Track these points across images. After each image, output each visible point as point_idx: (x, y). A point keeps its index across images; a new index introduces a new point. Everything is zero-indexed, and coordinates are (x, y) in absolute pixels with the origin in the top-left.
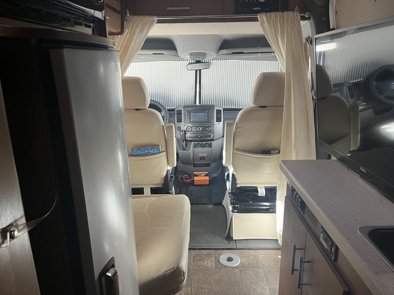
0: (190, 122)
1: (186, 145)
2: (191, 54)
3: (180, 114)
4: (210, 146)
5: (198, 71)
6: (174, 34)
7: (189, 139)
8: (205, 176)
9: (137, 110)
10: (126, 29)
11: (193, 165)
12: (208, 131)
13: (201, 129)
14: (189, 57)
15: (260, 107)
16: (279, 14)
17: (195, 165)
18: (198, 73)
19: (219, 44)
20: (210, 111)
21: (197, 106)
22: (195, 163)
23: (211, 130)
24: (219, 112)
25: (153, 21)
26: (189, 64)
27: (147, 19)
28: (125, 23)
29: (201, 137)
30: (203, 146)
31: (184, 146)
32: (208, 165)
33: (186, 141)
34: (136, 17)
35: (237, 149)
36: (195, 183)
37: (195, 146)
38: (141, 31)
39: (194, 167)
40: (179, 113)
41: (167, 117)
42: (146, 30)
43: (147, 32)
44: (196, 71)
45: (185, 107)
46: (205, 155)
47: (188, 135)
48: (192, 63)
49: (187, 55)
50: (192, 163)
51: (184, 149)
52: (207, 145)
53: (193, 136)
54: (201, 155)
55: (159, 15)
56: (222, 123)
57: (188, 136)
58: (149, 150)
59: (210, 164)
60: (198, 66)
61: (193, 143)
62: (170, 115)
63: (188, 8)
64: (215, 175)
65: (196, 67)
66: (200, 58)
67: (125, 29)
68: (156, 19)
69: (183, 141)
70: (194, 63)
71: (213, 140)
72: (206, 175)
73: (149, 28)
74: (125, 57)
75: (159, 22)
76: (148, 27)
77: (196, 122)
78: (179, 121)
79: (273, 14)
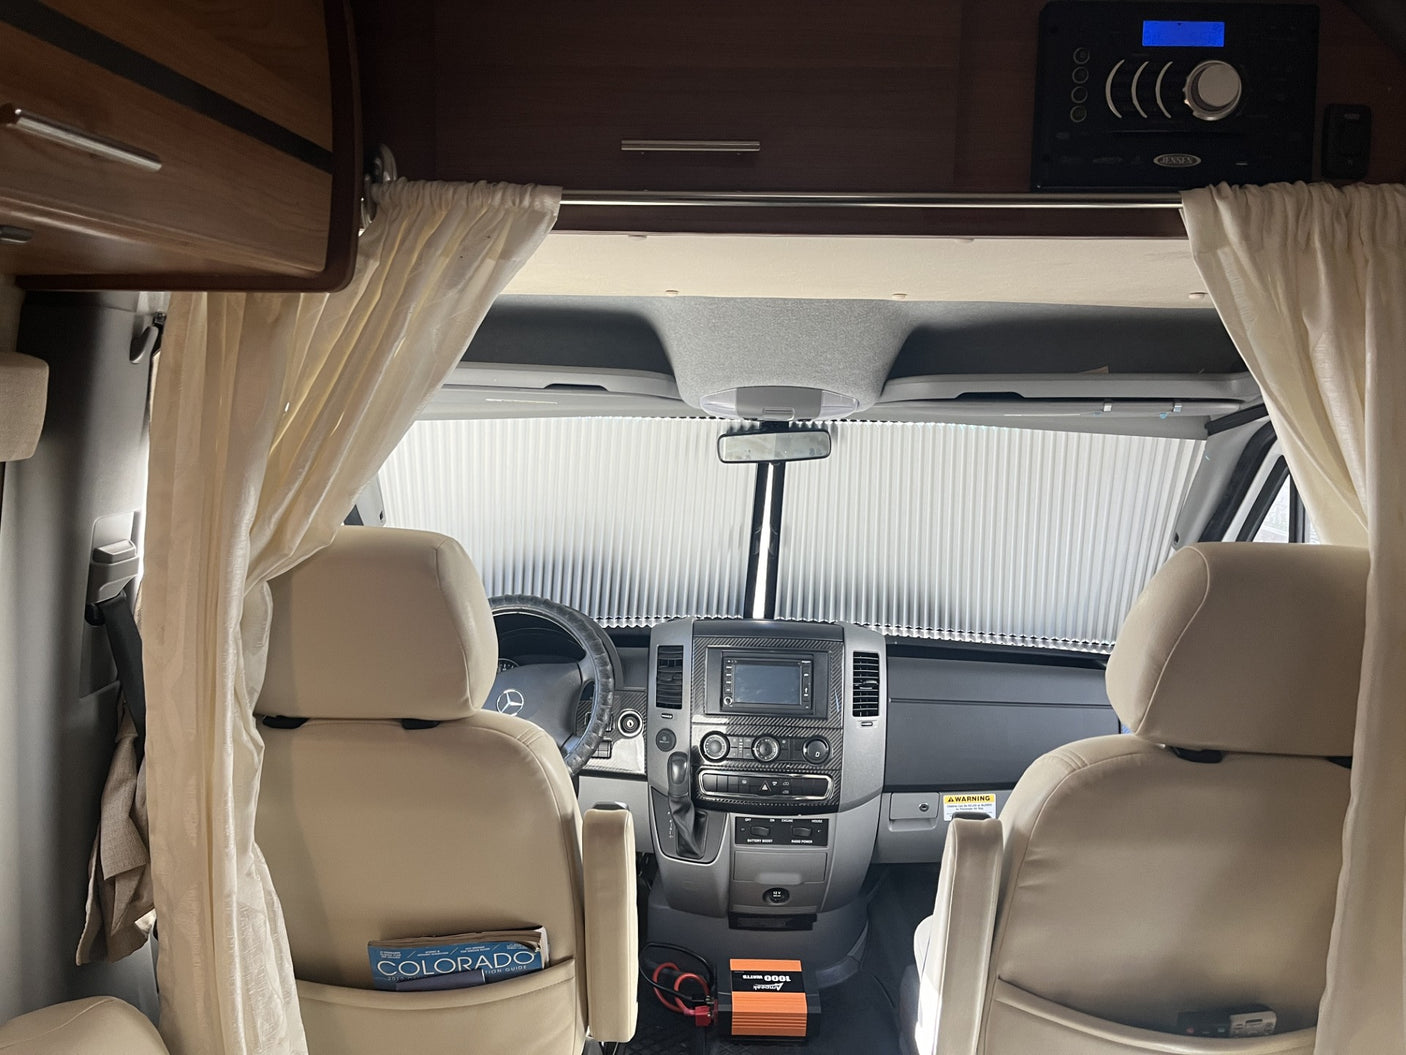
0: (724, 712)
1: (698, 828)
2: (744, 395)
3: (671, 664)
4: (820, 836)
5: (771, 468)
6: (662, 294)
7: (710, 796)
8: (786, 988)
9: (411, 724)
10: (368, 256)
11: (725, 921)
12: (809, 759)
13: (776, 749)
14: (733, 406)
15: (1184, 753)
16: (1321, 197)
17: (736, 920)
18: (770, 481)
19: (890, 347)
20: (822, 660)
21: (759, 631)
22: (740, 908)
23: (826, 758)
24: (865, 664)
25: (535, 218)
26: (731, 433)
27: (500, 200)
28: (367, 220)
29: (778, 790)
30: (782, 835)
31: (688, 836)
32: (803, 922)
33: (700, 804)
34: (429, 190)
35: (1015, 985)
36: (737, 1028)
37: (743, 834)
38: (458, 274)
39: (732, 926)
40: (671, 660)
41: (606, 689)
42: (490, 264)
43: (494, 280)
44: (762, 467)
45: (700, 630)
46: (791, 879)
47: (709, 774)
48: (742, 431)
49: (724, 397)
50: (723, 907)
51: (686, 851)
52: (806, 831)
53: (734, 780)
54: (769, 879)
55: (568, 184)
56: (879, 721)
57: (711, 779)
58: (475, 958)
59: (813, 918)
60: (769, 446)
61: (733, 815)
62: (626, 664)
63: (751, 147)
64: (835, 973)
65: (762, 449)
66: (790, 413)
67: (360, 259)
68: (552, 203)
69: (683, 811)
70: (752, 431)
71: (833, 808)
72: (794, 984)
73: (506, 254)
74: (346, 425)
75: (569, 221)
76: (500, 246)
77: (752, 713)
78: (670, 699)
79: (1283, 198)
